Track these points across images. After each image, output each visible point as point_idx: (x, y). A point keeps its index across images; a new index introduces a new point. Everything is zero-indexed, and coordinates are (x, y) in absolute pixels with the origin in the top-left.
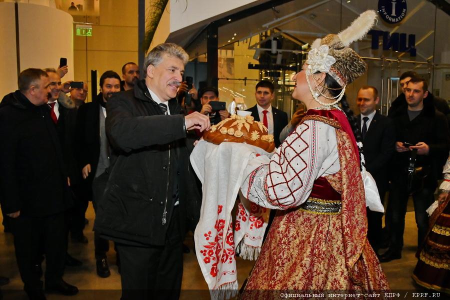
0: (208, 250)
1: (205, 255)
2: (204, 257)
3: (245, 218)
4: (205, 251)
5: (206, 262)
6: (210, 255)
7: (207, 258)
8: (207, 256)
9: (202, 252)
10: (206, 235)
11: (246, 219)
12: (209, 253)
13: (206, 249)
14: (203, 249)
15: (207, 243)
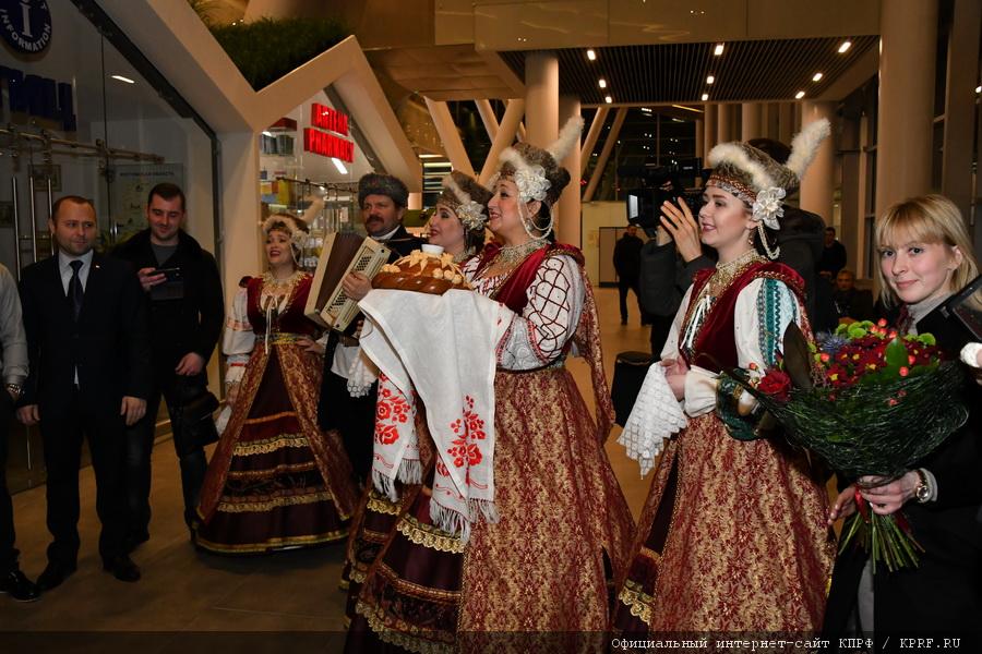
0: (458, 447)
1: (454, 455)
2: (455, 459)
3: (403, 416)
4: (455, 449)
5: (458, 466)
6: (463, 455)
7: (458, 460)
8: (459, 456)
9: (450, 451)
10: (453, 426)
11: (406, 418)
12: (460, 452)
13: (456, 446)
14: (451, 446)
15: (456, 437)
